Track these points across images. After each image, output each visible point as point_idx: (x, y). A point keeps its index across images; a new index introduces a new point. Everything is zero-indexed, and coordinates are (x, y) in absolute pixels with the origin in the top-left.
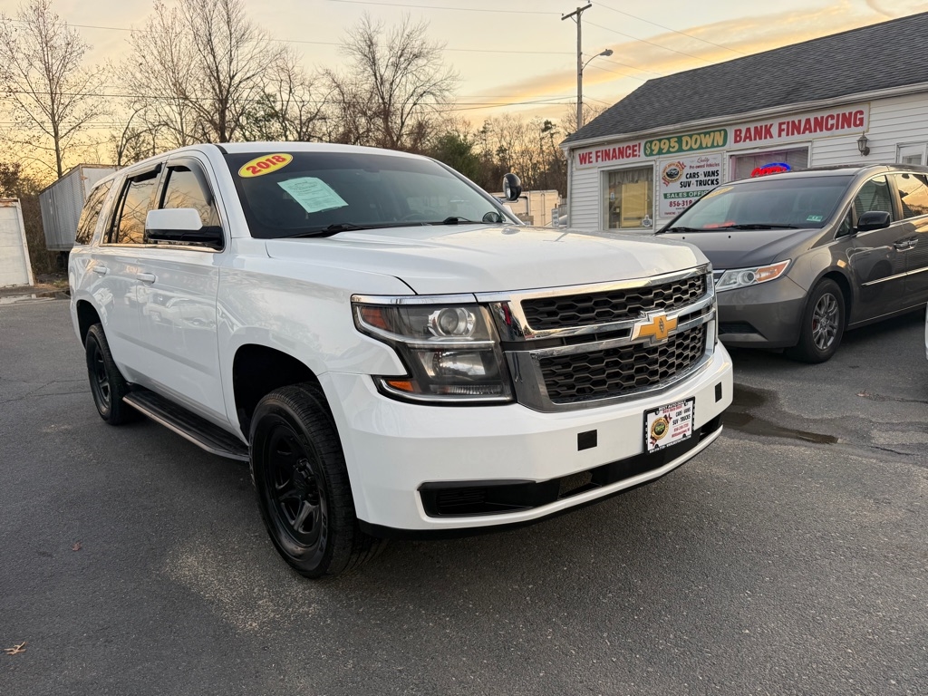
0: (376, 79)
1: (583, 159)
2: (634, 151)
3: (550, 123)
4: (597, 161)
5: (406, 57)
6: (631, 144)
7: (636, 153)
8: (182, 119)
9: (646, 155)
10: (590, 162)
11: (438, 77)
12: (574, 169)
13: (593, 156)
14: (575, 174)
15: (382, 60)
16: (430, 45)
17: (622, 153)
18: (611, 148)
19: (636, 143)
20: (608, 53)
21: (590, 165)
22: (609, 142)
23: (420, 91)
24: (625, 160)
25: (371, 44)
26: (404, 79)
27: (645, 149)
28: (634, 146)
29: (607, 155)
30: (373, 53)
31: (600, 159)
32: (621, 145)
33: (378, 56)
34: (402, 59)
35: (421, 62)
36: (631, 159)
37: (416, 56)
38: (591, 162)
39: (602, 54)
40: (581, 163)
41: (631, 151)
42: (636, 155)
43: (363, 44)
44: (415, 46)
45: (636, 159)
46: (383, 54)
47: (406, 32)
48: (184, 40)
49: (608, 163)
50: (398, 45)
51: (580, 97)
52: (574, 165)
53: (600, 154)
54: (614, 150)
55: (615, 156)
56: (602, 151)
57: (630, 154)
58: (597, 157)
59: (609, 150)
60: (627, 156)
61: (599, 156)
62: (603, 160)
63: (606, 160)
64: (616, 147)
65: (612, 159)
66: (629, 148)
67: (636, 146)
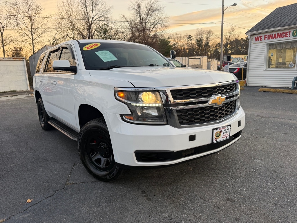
0: (141, 18)
1: (257, 39)
2: (286, 34)
4: (265, 39)
5: (151, 11)
6: (285, 32)
7: (288, 35)
9: (293, 36)
10: (261, 40)
11: (162, 18)
12: (252, 43)
13: (263, 38)
14: (252, 45)
15: (143, 12)
16: (159, 7)
17: (279, 36)
18: (273, 34)
19: (288, 31)
20: (235, 5)
21: (261, 41)
22: (273, 31)
23: (156, 22)
24: (281, 39)
25: (139, 7)
26: (150, 19)
27: (293, 33)
28: (286, 33)
29: (271, 37)
30: (140, 9)
31: (266, 39)
32: (279, 33)
33: (141, 10)
34: (149, 12)
35: (156, 12)
36: (285, 38)
37: (154, 11)
38: (262, 40)
39: (232, 5)
40: (256, 41)
41: (285, 35)
42: (288, 36)
43: (137, 7)
44: (154, 7)
45: (287, 38)
46: (144, 10)
47: (151, 2)
48: (74, 7)
49: (269, 40)
50: (149, 6)
51: (222, 22)
52: (252, 42)
53: (267, 37)
54: (275, 35)
55: (275, 37)
56: (268, 35)
57: (284, 36)
58: (265, 38)
59: (272, 35)
60: (282, 37)
61: (266, 38)
62: (268, 39)
63: (270, 39)
64: (276, 33)
65: (274, 38)
66: (284, 33)
67: (288, 32)
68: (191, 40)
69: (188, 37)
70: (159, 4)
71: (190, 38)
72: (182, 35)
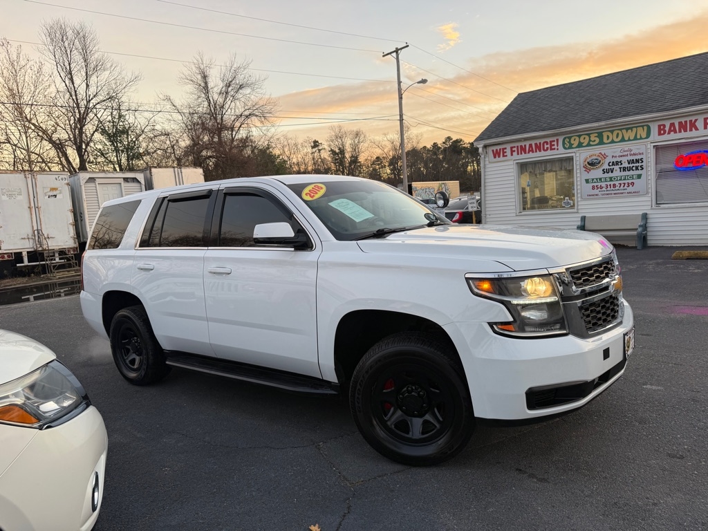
0: (209, 103)
1: (496, 154)
2: (551, 145)
3: (317, 142)
4: (512, 155)
5: (232, 87)
6: (548, 140)
7: (556, 147)
8: (27, 138)
9: (565, 148)
10: (504, 156)
11: (261, 103)
12: (487, 162)
13: (508, 151)
14: (487, 166)
15: (215, 89)
16: (253, 80)
17: (538, 148)
18: (527, 144)
19: (555, 139)
20: (424, 81)
21: (505, 158)
22: (526, 139)
23: (247, 113)
24: (543, 153)
25: (205, 77)
26: (233, 104)
27: (564, 143)
28: (551, 142)
29: (523, 149)
30: (206, 83)
31: (515, 154)
32: (538, 142)
33: (210, 85)
34: (230, 89)
35: (247, 91)
36: (549, 152)
37: (241, 87)
38: (506, 156)
39: (418, 83)
40: (495, 157)
41: (549, 146)
42: (554, 149)
43: (199, 77)
44: (240, 79)
46: (216, 84)
47: (233, 68)
49: (520, 156)
50: (229, 77)
51: (401, 115)
52: (487, 159)
53: (515, 149)
54: (531, 145)
55: (531, 150)
56: (518, 147)
57: (547, 148)
58: (512, 152)
59: (525, 146)
60: (544, 150)
61: (514, 151)
62: (518, 154)
63: (521, 154)
64: (533, 143)
65: (529, 153)
66: (547, 143)
67: (554, 141)
68: (319, 150)
69: (313, 144)
70: (252, 72)
71: (318, 146)
72: (300, 141)
